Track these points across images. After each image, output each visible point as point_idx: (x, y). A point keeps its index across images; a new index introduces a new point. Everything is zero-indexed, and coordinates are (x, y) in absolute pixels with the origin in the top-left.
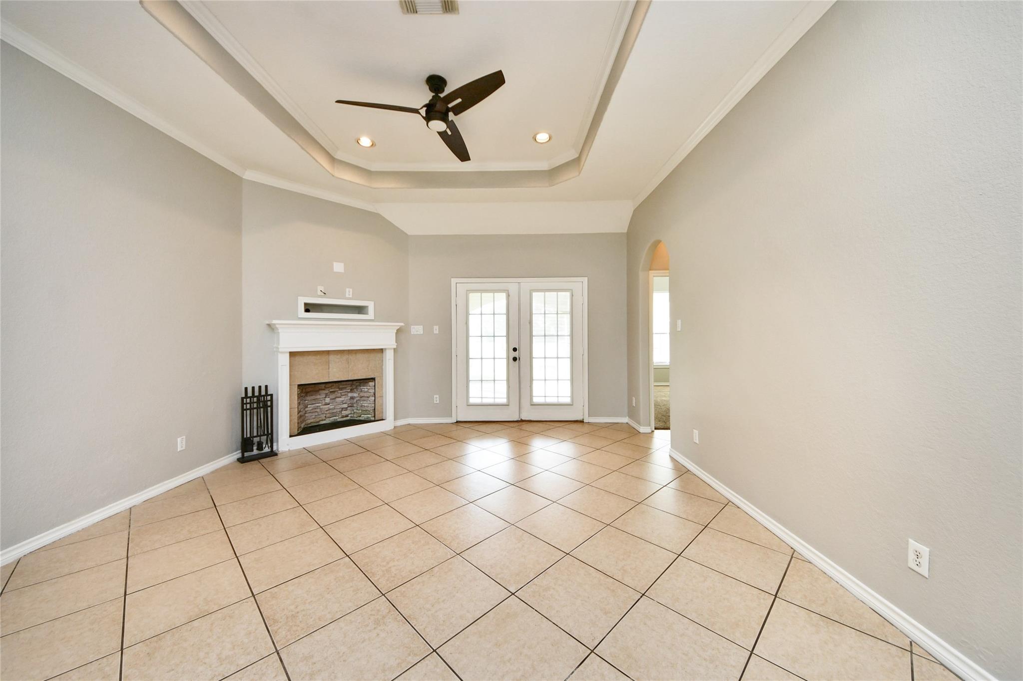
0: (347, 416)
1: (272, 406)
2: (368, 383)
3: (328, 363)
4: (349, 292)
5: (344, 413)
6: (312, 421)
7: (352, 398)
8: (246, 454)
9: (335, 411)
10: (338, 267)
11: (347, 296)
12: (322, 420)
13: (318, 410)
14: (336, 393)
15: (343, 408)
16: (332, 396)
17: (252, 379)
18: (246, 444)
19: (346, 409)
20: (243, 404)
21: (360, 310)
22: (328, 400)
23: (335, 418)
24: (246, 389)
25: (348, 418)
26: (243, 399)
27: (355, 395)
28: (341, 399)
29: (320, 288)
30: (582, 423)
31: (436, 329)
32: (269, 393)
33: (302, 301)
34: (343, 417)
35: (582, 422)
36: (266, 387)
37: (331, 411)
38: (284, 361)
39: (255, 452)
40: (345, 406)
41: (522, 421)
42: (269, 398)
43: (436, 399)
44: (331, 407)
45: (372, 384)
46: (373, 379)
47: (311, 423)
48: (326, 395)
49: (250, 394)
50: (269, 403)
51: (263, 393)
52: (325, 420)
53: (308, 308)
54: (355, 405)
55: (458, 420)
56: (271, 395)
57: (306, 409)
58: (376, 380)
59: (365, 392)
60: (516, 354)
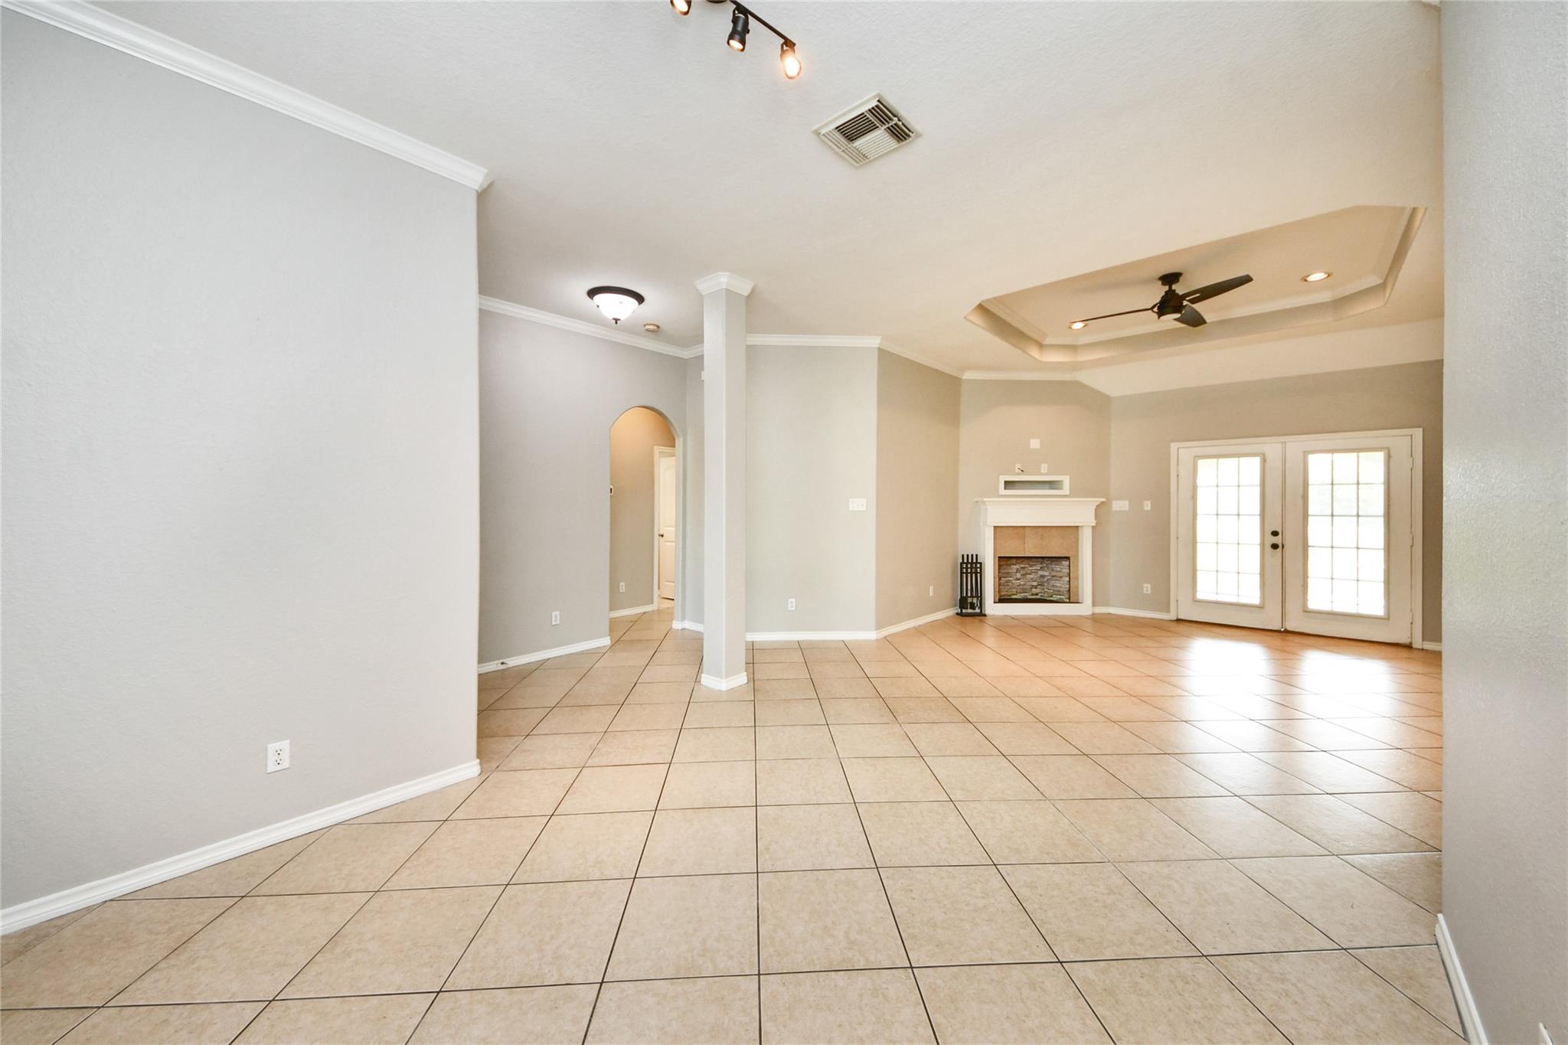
0: (1037, 594)
1: (981, 573)
2: (1062, 561)
3: (1024, 538)
4: (1044, 468)
5: (1034, 591)
7: (1043, 576)
8: (964, 611)
9: (1025, 587)
10: (1035, 444)
11: (1042, 471)
12: (1014, 594)
13: (1010, 584)
14: (1026, 569)
15: (1032, 586)
16: (1023, 572)
17: (966, 549)
18: (963, 602)
19: (1036, 587)
20: (961, 568)
21: (1052, 485)
22: (1018, 575)
23: (1025, 594)
24: (963, 556)
25: (1038, 597)
26: (960, 563)
27: (1046, 573)
28: (1031, 576)
29: (1018, 466)
31: (1147, 506)
32: (979, 561)
33: (1003, 479)
34: (1033, 595)
35: (1410, 646)
36: (977, 555)
37: (1021, 587)
38: (989, 534)
39: (970, 611)
40: (1035, 584)
42: (978, 565)
43: (1147, 588)
44: (1022, 583)
45: (1066, 563)
46: (1068, 558)
47: (1004, 595)
48: (1018, 571)
49: (965, 560)
50: (979, 570)
51: (974, 561)
52: (1016, 595)
53: (1008, 484)
54: (1046, 584)
55: (1179, 618)
56: (981, 563)
58: (1071, 559)
59: (1057, 571)
60: (1277, 540)
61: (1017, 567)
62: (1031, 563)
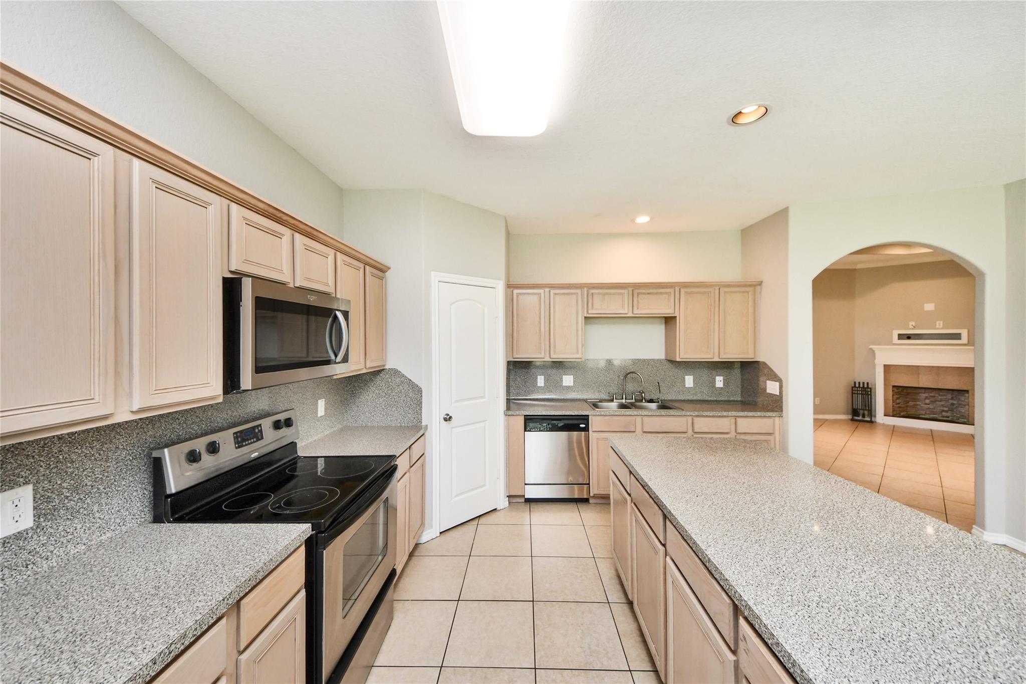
1: (871, 395)
2: (964, 394)
3: (918, 374)
4: (939, 324)
5: (945, 414)
6: (913, 413)
7: (953, 404)
8: (855, 418)
10: (929, 307)
11: (937, 327)
12: (922, 415)
13: (918, 407)
14: (937, 397)
15: (942, 411)
16: (932, 399)
17: (861, 377)
18: (855, 412)
20: (853, 390)
22: (927, 401)
24: (855, 382)
26: (853, 387)
27: (955, 402)
28: (942, 403)
29: (912, 323)
32: (869, 387)
33: (896, 333)
38: (880, 370)
39: (860, 418)
40: (946, 409)
42: (869, 390)
44: (931, 407)
45: (967, 395)
46: (967, 391)
48: (926, 398)
49: (857, 386)
50: (869, 393)
51: (866, 386)
52: (924, 415)
53: (901, 337)
54: (955, 410)
56: (871, 388)
57: (908, 404)
58: (970, 392)
59: (962, 401)
61: (926, 395)
62: (941, 394)
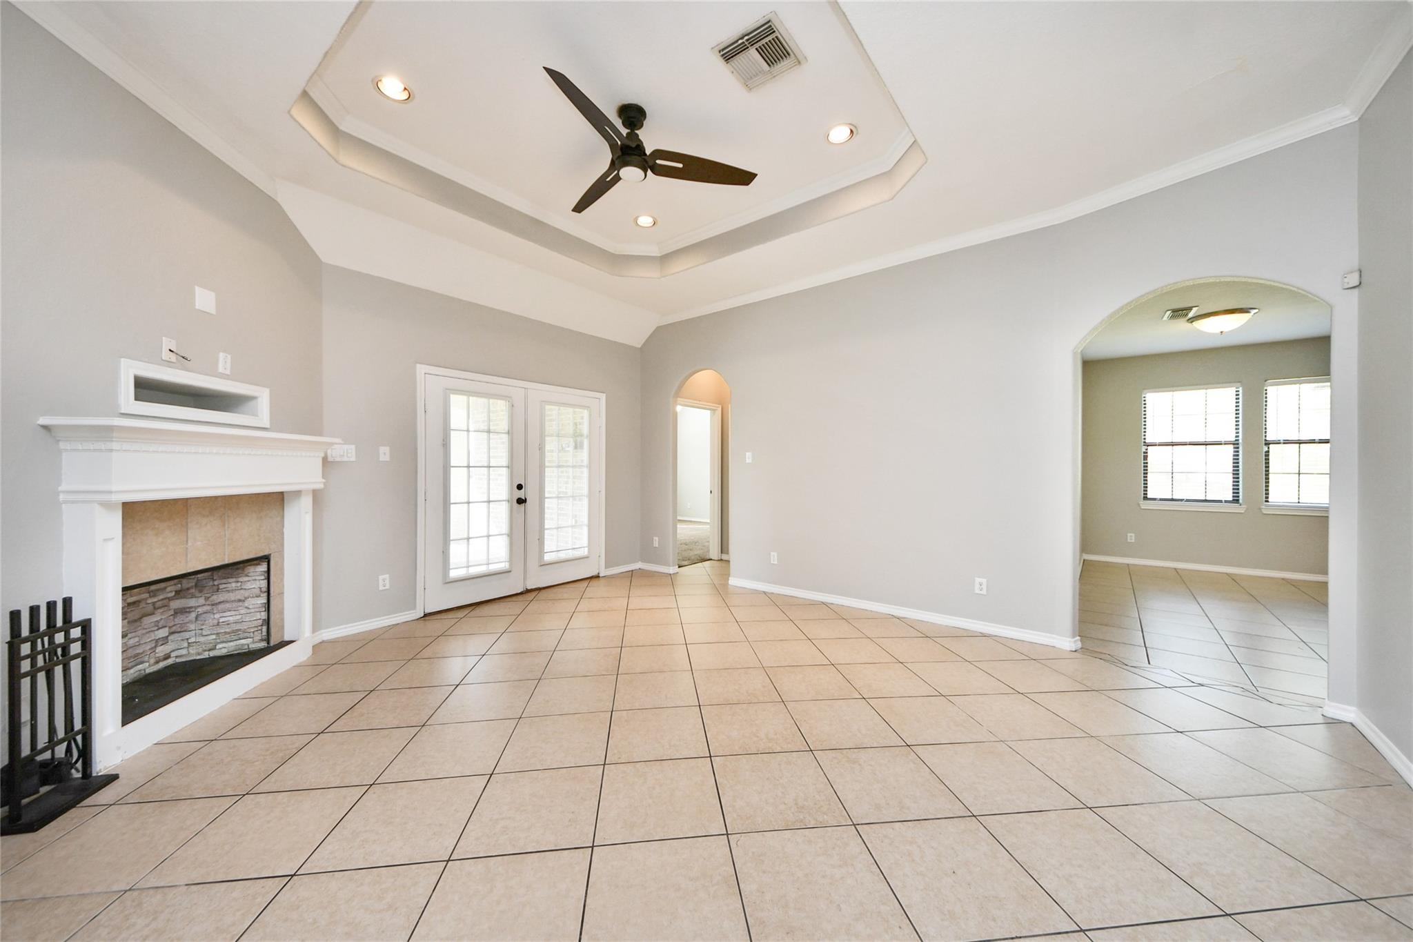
0: (167, 657)
3: (185, 527)
4: (224, 362)
5: (161, 650)
9: (139, 650)
10: (205, 300)
14: (142, 605)
15: (157, 641)
19: (165, 640)
20: (12, 661)
23: (140, 667)
25: (170, 662)
26: (11, 646)
29: (168, 343)
30: (597, 579)
31: (384, 453)
35: (598, 577)
36: (67, 602)
41: (528, 591)
42: (76, 633)
43: (384, 581)
46: (265, 558)
49: (26, 629)
51: (59, 620)
55: (428, 611)
56: (86, 626)
58: (272, 558)
60: (521, 494)
